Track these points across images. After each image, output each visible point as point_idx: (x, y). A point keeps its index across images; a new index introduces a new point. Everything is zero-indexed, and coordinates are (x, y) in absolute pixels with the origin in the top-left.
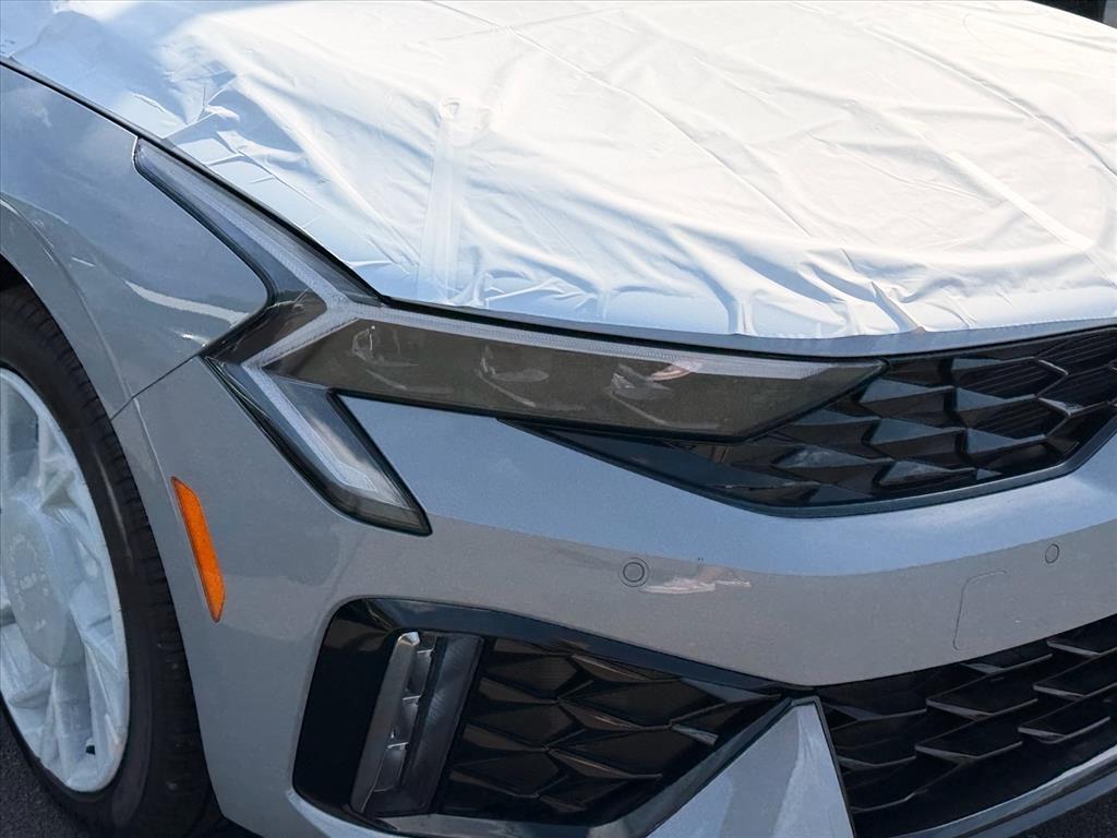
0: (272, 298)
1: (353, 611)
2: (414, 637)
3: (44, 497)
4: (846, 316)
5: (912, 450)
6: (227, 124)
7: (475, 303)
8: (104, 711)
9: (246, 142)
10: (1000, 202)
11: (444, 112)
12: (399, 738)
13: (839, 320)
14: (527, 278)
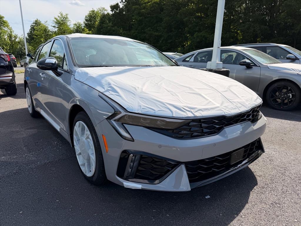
0: (115, 112)
1: (125, 152)
2: (132, 155)
3: (86, 137)
4: (187, 114)
5: (196, 131)
6: (110, 90)
7: (140, 112)
8: (92, 165)
9: (112, 92)
10: (207, 100)
11: (137, 89)
12: (130, 169)
13: (186, 114)
14: (146, 109)
